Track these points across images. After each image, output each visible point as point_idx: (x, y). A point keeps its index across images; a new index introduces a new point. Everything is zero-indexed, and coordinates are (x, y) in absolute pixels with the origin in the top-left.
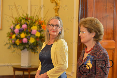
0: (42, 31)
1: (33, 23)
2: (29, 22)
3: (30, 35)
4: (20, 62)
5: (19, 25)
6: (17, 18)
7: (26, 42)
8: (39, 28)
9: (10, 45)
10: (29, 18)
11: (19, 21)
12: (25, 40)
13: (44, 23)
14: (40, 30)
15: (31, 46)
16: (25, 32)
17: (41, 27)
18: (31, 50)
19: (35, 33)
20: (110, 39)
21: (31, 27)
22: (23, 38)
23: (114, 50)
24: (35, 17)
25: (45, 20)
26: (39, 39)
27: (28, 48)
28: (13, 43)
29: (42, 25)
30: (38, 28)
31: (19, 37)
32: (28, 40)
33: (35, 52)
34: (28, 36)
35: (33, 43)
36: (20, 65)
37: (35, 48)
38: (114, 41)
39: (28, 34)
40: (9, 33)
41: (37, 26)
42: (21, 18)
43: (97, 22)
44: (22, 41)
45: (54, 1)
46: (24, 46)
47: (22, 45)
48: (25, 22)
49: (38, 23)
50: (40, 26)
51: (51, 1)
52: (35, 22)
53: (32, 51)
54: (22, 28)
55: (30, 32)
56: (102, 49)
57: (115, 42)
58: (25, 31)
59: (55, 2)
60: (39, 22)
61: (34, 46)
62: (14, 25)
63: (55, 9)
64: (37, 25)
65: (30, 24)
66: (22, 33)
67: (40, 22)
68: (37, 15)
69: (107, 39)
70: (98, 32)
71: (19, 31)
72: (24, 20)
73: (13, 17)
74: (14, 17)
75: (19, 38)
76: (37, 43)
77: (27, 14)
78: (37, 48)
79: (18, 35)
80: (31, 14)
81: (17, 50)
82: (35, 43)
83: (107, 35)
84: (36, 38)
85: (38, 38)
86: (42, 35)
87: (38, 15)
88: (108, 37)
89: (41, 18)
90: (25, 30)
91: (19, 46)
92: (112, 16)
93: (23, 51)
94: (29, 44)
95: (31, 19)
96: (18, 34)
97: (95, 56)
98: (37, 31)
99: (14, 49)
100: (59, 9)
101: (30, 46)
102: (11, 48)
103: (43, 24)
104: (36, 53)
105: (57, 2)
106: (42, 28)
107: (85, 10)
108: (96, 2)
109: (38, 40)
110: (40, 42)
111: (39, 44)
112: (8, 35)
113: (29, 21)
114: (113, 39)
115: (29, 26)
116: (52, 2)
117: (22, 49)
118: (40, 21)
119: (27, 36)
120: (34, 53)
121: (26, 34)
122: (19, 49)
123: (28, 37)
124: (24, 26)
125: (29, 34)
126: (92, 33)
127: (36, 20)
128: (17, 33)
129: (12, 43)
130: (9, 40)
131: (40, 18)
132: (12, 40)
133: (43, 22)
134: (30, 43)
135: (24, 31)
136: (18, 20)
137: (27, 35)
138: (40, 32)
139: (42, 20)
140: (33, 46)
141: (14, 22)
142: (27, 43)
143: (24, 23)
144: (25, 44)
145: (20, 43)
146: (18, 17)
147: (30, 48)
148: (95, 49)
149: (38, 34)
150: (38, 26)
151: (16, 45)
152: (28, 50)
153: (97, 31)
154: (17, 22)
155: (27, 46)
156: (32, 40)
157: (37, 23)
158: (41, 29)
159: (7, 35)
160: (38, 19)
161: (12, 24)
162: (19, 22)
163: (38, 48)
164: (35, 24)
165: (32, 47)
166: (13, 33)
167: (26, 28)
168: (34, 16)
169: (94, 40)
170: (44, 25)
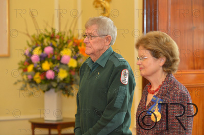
0: (80, 57)
1: (64, 44)
2: (56, 42)
3: (58, 64)
5: (39, 48)
6: (36, 36)
7: (53, 78)
8: (75, 52)
9: (24, 84)
10: (56, 35)
11: (40, 41)
12: (50, 74)
13: (83, 44)
14: (77, 55)
15: (60, 84)
16: (50, 60)
18: (61, 91)
19: (68, 62)
20: (200, 68)
22: (47, 71)
24: (68, 33)
26: (75, 71)
27: (56, 87)
28: (30, 80)
29: (79, 48)
30: (73, 52)
31: (40, 69)
32: (56, 73)
33: (68, 95)
35: (64, 80)
36: (43, 118)
37: (68, 88)
39: (56, 62)
40: (21, 62)
41: (71, 49)
42: (43, 36)
44: (45, 76)
46: (49, 84)
47: (45, 83)
49: (73, 44)
50: (76, 50)
51: (93, 4)
52: (67, 43)
54: (45, 52)
55: (59, 59)
58: (50, 58)
59: (102, 6)
60: (74, 42)
61: (67, 84)
62: (30, 49)
64: (70, 47)
66: (44, 62)
67: (76, 41)
68: (70, 31)
69: (194, 68)
71: (39, 59)
72: (48, 38)
73: (28, 35)
74: (31, 34)
75: (39, 71)
76: (71, 78)
77: (52, 29)
78: (72, 88)
79: (38, 66)
80: (60, 28)
82: (69, 79)
84: (70, 70)
85: (74, 70)
86: (79, 64)
87: (72, 29)
88: (196, 65)
90: (50, 56)
91: (39, 86)
93: (47, 93)
94: (58, 81)
95: (60, 37)
96: (38, 64)
98: (72, 57)
99: (32, 90)
101: (58, 83)
103: (80, 46)
104: (70, 97)
105: (104, 6)
106: (80, 53)
109: (72, 73)
110: (77, 77)
111: (76, 80)
112: (20, 66)
113: (58, 40)
115: (56, 49)
116: (96, 7)
117: (45, 89)
118: (76, 39)
119: (53, 68)
120: (66, 96)
121: (51, 64)
123: (55, 69)
124: (49, 50)
125: (57, 64)
126: (160, 59)
127: (69, 38)
128: (36, 62)
129: (28, 80)
130: (23, 76)
131: (75, 35)
132: (27, 75)
133: (81, 41)
134: (59, 79)
135: (48, 57)
136: (38, 40)
137: (54, 66)
138: (77, 59)
139: (79, 39)
140: (64, 85)
141: (31, 43)
142: (55, 80)
143: (48, 44)
144: (51, 80)
145: (42, 80)
146: (37, 34)
147: (58, 87)
149: (73, 64)
150: (73, 49)
151: (35, 82)
152: (56, 92)
154: (35, 43)
155: (54, 85)
156: (63, 75)
157: (71, 43)
159: (18, 66)
160: (73, 36)
161: (27, 47)
162: (39, 43)
163: (74, 86)
164: (67, 45)
165: (62, 86)
166: (30, 62)
167: (52, 52)
168: (65, 32)
170: (83, 47)
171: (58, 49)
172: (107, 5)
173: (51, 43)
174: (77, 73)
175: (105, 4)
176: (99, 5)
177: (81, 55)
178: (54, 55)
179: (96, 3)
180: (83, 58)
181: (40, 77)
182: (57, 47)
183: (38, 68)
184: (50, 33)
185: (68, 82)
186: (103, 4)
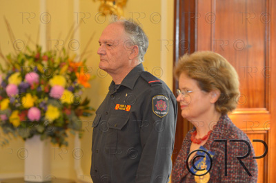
0: (78, 88)
1: (55, 69)
2: (43, 65)
3: (46, 99)
4: (23, 170)
5: (17, 74)
6: (12, 57)
7: (38, 119)
8: (70, 81)
10: (42, 55)
11: (19, 64)
12: (34, 113)
13: (82, 69)
14: (73, 86)
15: (49, 129)
16: (34, 93)
17: (76, 78)
18: (50, 139)
19: (61, 95)
20: (257, 106)
21: (48, 79)
22: (29, 108)
23: (266, 135)
24: (60, 53)
25: (85, 61)
26: (71, 109)
27: (42, 134)
28: (4, 122)
29: (77, 74)
30: (67, 81)
31: (18, 105)
32: (43, 112)
33: (60, 145)
34: (42, 102)
35: (55, 122)
36: (22, 179)
37: (61, 132)
38: (268, 110)
39: (42, 96)
41: (65, 76)
42: (23, 57)
43: (221, 62)
44: (26, 116)
45: (108, 11)
47: (27, 126)
48: (33, 66)
49: (68, 69)
50: (72, 77)
51: (100, 10)
52: (60, 67)
53: (52, 141)
54: (26, 81)
55: (47, 91)
56: (237, 132)
57: (270, 113)
58: (34, 90)
60: (69, 67)
61: (59, 129)
62: (4, 76)
64: (64, 74)
65: (46, 72)
66: (25, 95)
67: (72, 65)
68: (63, 49)
69: (249, 106)
70: (225, 88)
71: (17, 91)
72: (31, 60)
74: (5, 53)
75: (18, 109)
76: (65, 119)
77: (37, 46)
78: (65, 134)
79: (17, 101)
80: (48, 45)
81: (15, 141)
82: (61, 121)
83: (248, 95)
84: (64, 107)
85: (69, 107)
86: (77, 98)
87: (66, 47)
88: (251, 101)
89: (75, 56)
90: (34, 87)
91: (18, 130)
92: (260, 46)
93: (29, 141)
94: (46, 123)
95: (49, 59)
96: (16, 98)
97: (218, 152)
98: (66, 88)
99: (6, 137)
101: (46, 127)
103: (79, 72)
104: (63, 147)
106: (78, 82)
107: (189, 33)
108: (219, 11)
109: (67, 112)
110: (74, 118)
111: (72, 122)
113: (45, 63)
114: (265, 107)
115: (43, 76)
116: (104, 14)
117: (26, 135)
118: (72, 62)
119: (38, 104)
120: (57, 146)
121: (36, 98)
122: (20, 135)
123: (41, 105)
124: (32, 77)
125: (44, 98)
126: (211, 93)
127: (63, 60)
128: (12, 95)
129: (1, 122)
131: (71, 56)
133: (79, 65)
134: (48, 121)
135: (32, 88)
136: (16, 62)
137: (40, 101)
138: (73, 90)
139: (77, 60)
140: (54, 129)
141: (5, 67)
142: (40, 122)
143: (31, 68)
144: (35, 122)
145: (21, 122)
146: (14, 54)
147: (46, 133)
148: (218, 134)
149: (68, 98)
150: (68, 77)
151: (11, 126)
152: (42, 139)
153: (224, 86)
154: (11, 66)
155: (40, 129)
156: (53, 114)
157: (65, 68)
158: (77, 85)
160: (67, 58)
162: (18, 67)
163: (68, 132)
164: (59, 70)
165: (51, 131)
166: (4, 95)
167: (37, 81)
168: (55, 52)
169: (217, 110)
170: (82, 73)
171: (46, 76)
173: (36, 68)
174: (73, 112)
175: (116, 9)
176: (107, 12)
177: (80, 86)
178: (40, 85)
179: (102, 9)
180: (83, 89)
181: (19, 118)
182: (45, 74)
183: (17, 103)
184: (34, 53)
185: (60, 124)
186: (113, 10)
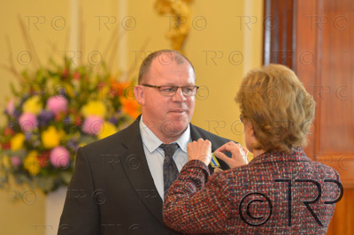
0: (123, 120)
1: (91, 92)
2: (73, 86)
3: (78, 135)
5: (36, 99)
6: (30, 74)
8: (112, 110)
9: (4, 176)
10: (72, 72)
11: (38, 84)
12: (59, 156)
14: (116, 116)
19: (98, 130)
22: (52, 149)
24: (98, 69)
28: (16, 168)
29: (123, 100)
30: (108, 109)
31: (37, 143)
32: (73, 154)
34: (71, 140)
39: (71, 131)
41: (105, 102)
42: (44, 74)
44: (48, 158)
45: (168, 9)
46: (56, 177)
47: (49, 174)
48: (59, 88)
49: (110, 92)
50: (115, 103)
51: (156, 7)
52: (97, 88)
54: (48, 108)
55: (78, 122)
58: (59, 122)
59: (173, 11)
60: (111, 88)
62: (18, 101)
63: (174, 39)
64: (104, 98)
65: (78, 95)
67: (115, 86)
68: (103, 63)
71: (36, 123)
72: (57, 79)
73: (13, 70)
74: (19, 68)
75: (37, 149)
77: (66, 59)
79: (34, 137)
87: (107, 60)
89: (121, 73)
90: (60, 117)
91: (36, 180)
93: (52, 196)
95: (82, 77)
96: (34, 133)
99: (19, 189)
100: (185, 37)
102: (6, 185)
105: (178, 11)
106: (124, 111)
113: (76, 83)
115: (73, 102)
116: (162, 13)
118: (115, 82)
121: (62, 133)
123: (70, 144)
124: (57, 103)
125: (74, 133)
127: (102, 78)
128: (29, 129)
129: (12, 167)
130: (1, 158)
131: (114, 73)
132: (10, 156)
133: (126, 87)
135: (57, 120)
136: (35, 81)
137: (68, 138)
138: (116, 123)
139: (123, 79)
141: (18, 89)
142: (69, 168)
143: (56, 90)
145: (41, 168)
146: (31, 69)
154: (28, 87)
155: (68, 178)
157: (105, 91)
158: (121, 114)
160: (109, 76)
161: (11, 96)
164: (97, 93)
166: (16, 128)
167: (64, 108)
168: (91, 67)
170: (130, 98)
171: (78, 101)
172: (184, 9)
173: (63, 89)
175: (179, 6)
177: (127, 117)
178: (68, 114)
179: (160, 5)
181: (37, 162)
182: (76, 99)
183: (34, 141)
184: (59, 67)
186: (175, 7)
